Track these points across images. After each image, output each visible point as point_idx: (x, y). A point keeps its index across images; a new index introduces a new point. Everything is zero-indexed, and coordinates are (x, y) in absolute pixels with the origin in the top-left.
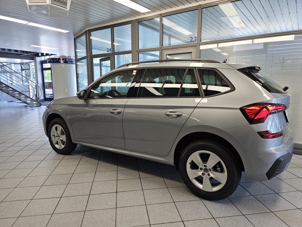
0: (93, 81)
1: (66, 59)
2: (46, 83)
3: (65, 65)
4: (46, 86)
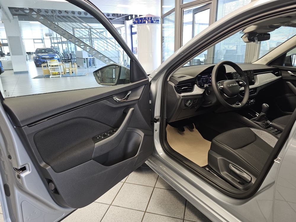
0: (181, 45)
1: (151, 18)
2: (134, 48)
3: (150, 25)
4: (134, 51)
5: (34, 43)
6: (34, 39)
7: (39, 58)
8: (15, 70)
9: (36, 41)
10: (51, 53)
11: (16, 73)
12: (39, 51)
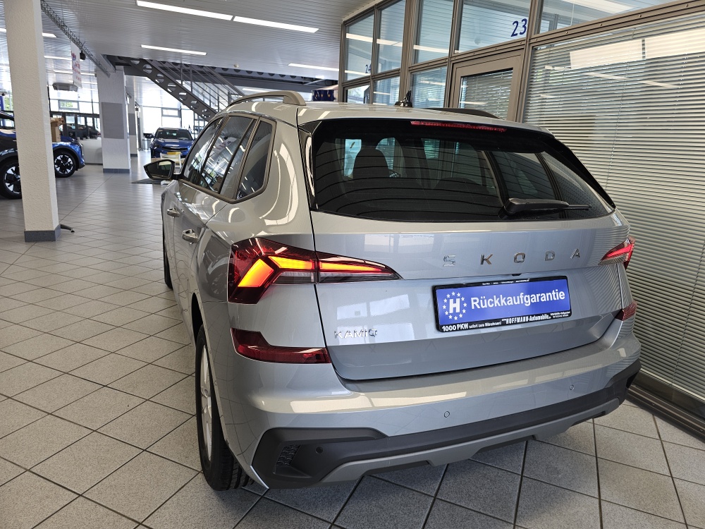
5: (162, 115)
6: (162, 108)
7: (158, 147)
8: (106, 166)
9: (165, 112)
10: (184, 139)
11: (107, 171)
12: (162, 133)
